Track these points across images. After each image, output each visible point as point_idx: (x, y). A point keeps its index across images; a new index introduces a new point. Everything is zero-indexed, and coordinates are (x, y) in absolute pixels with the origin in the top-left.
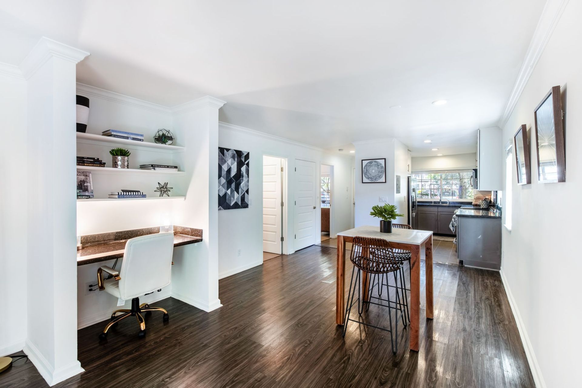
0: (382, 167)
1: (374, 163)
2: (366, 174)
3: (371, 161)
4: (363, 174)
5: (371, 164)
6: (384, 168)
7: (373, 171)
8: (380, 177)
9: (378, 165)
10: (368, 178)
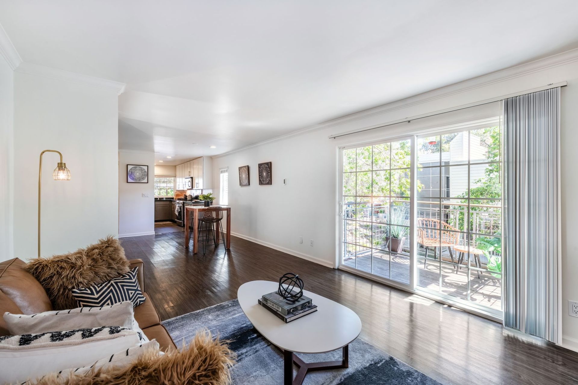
0: (145, 172)
1: (138, 168)
2: (130, 176)
3: (136, 166)
4: (128, 175)
5: (136, 169)
6: (147, 172)
7: (138, 174)
8: (143, 179)
9: (142, 170)
10: (133, 179)
